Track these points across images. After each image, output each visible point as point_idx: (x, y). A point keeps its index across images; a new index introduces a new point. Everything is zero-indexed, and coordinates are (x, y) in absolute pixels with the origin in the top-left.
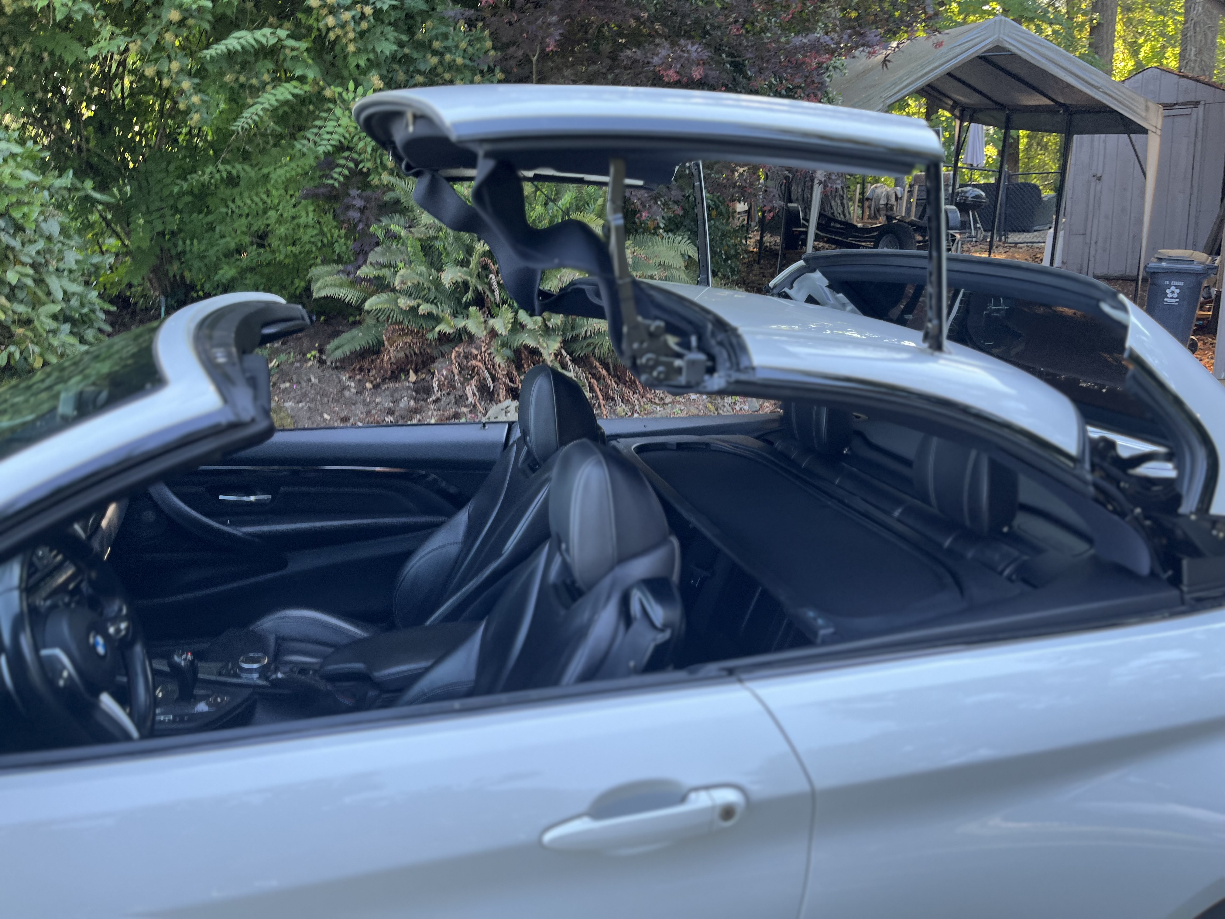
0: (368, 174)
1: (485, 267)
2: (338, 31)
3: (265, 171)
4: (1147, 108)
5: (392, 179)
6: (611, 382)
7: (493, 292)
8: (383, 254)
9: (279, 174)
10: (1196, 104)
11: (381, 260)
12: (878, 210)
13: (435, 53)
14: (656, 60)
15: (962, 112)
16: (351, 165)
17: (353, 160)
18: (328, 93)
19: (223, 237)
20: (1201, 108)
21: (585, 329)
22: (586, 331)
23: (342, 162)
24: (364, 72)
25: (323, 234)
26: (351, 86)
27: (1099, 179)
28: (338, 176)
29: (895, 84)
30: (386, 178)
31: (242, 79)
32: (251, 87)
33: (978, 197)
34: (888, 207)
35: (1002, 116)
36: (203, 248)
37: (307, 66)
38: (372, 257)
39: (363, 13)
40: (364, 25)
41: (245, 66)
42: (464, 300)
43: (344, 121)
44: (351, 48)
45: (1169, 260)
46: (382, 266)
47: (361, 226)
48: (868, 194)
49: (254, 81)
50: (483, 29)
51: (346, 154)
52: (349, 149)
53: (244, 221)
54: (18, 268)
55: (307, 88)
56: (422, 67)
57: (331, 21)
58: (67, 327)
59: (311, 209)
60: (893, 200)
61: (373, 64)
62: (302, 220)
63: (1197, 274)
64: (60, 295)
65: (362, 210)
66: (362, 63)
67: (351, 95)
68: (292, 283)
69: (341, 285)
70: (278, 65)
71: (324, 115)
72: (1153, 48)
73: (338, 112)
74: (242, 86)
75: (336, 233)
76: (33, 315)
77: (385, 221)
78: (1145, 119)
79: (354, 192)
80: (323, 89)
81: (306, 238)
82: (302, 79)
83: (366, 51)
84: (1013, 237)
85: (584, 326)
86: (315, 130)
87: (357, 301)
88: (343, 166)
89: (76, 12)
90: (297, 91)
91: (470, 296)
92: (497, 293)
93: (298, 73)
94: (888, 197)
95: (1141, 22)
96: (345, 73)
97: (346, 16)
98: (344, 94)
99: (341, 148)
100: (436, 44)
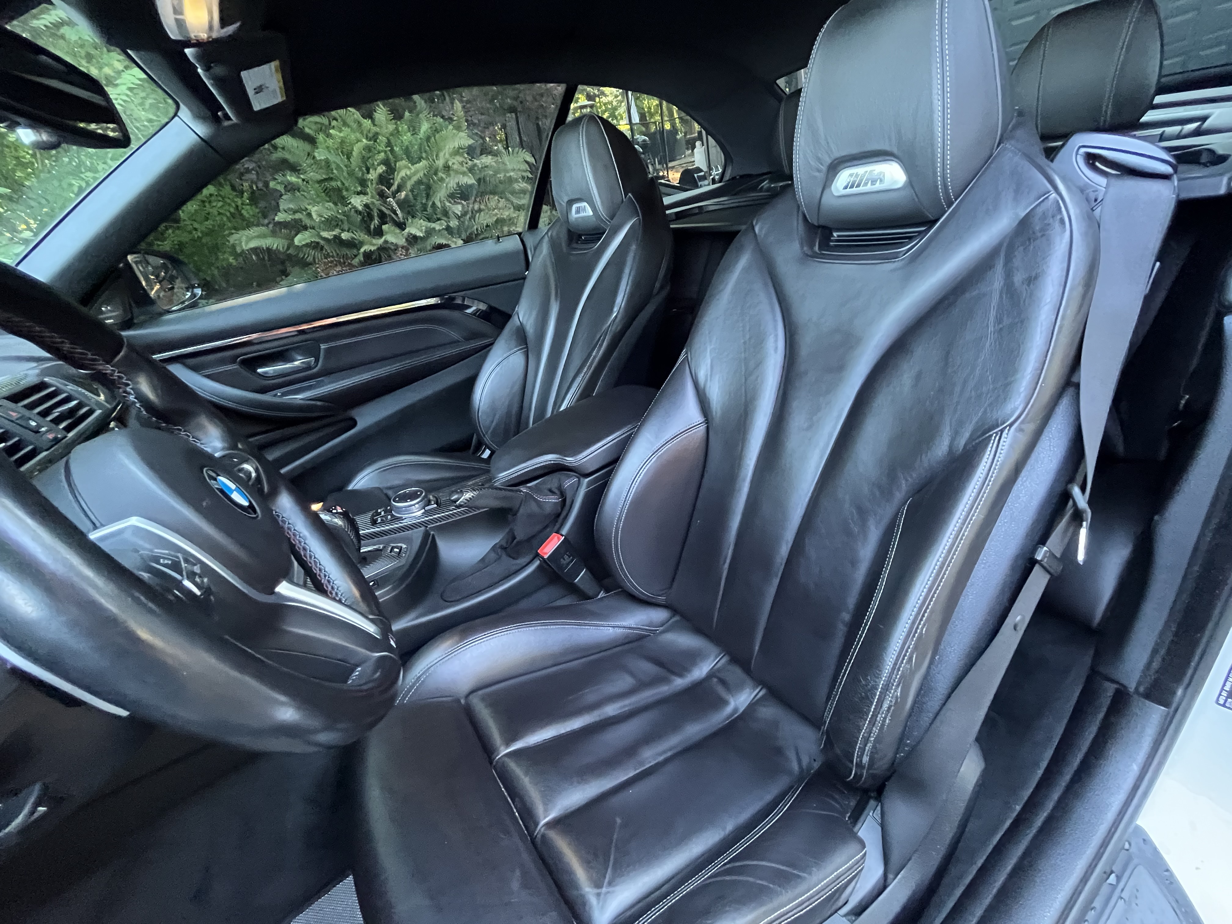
1: (381, 194)
7: (395, 212)
8: (291, 201)
11: (291, 207)
21: (475, 228)
22: (477, 229)
38: (282, 206)
42: (372, 227)
46: (295, 212)
68: (217, 259)
77: (280, 177)
85: (473, 226)
87: (283, 248)
91: (376, 222)
92: (399, 212)
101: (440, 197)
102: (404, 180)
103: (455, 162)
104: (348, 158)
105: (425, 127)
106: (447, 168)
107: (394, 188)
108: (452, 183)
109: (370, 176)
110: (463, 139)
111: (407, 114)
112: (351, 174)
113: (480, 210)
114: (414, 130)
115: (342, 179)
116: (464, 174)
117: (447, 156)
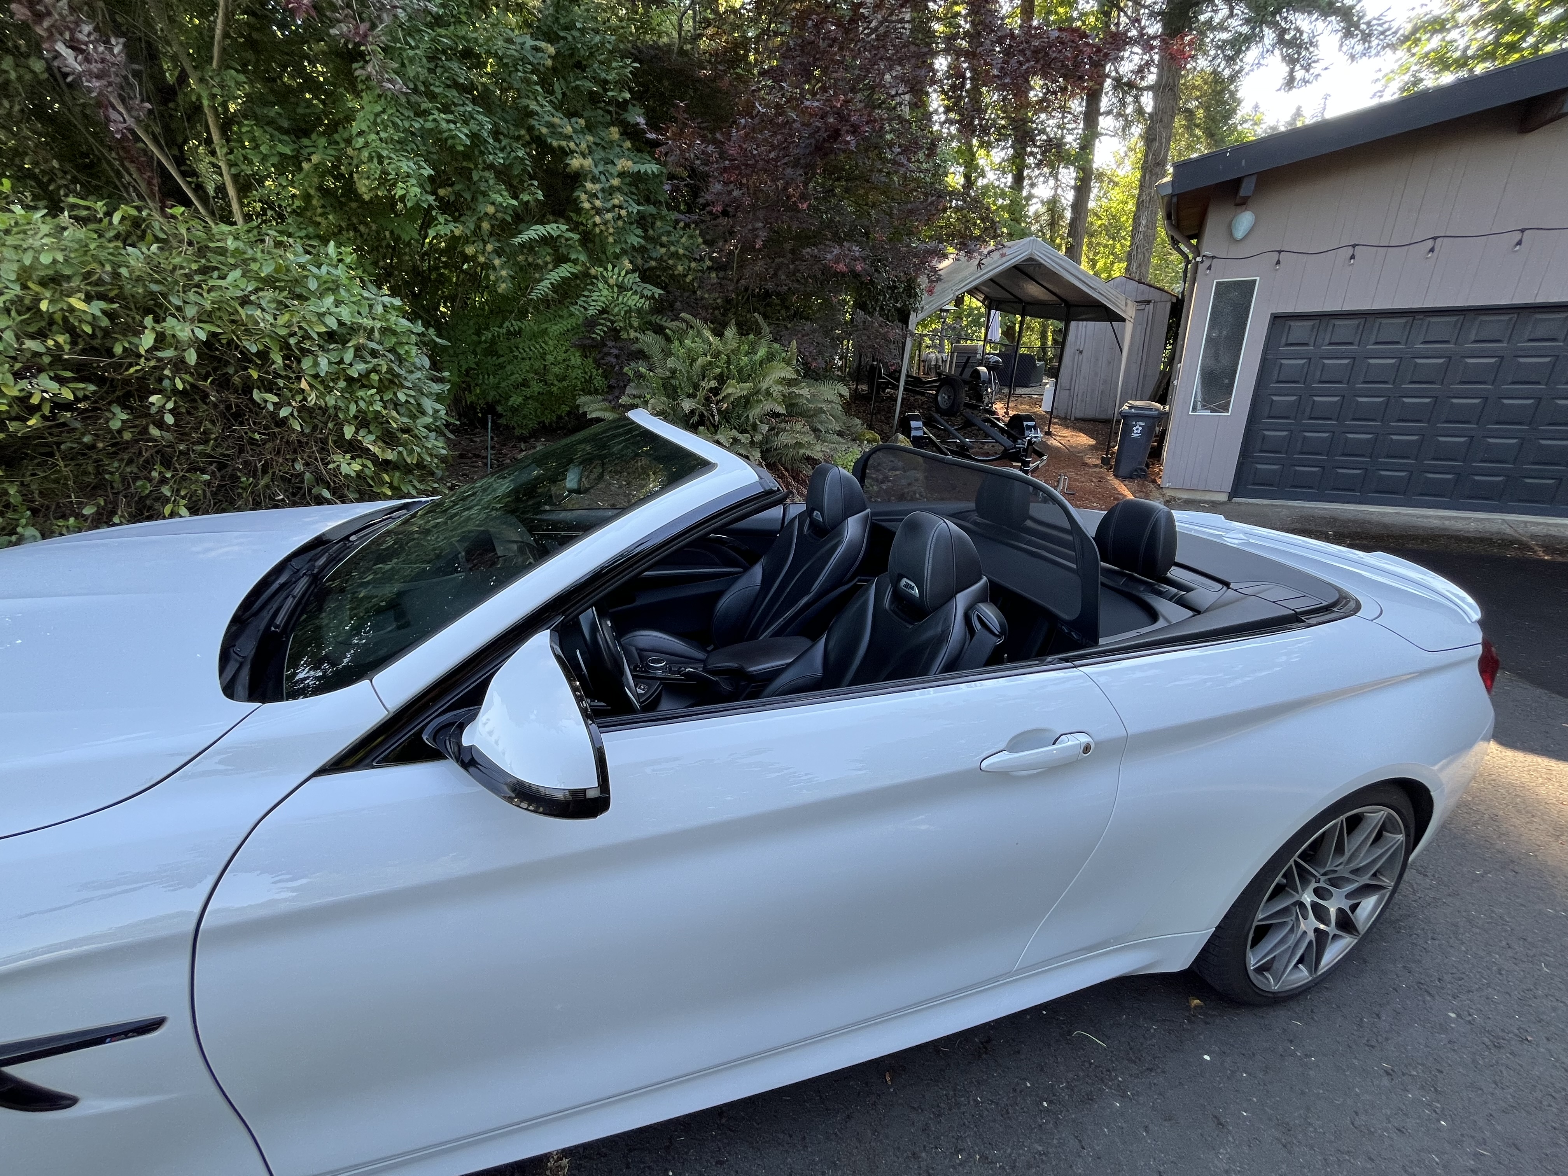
0: (619, 331)
1: (707, 399)
2: (603, 228)
3: (544, 326)
4: (1126, 304)
5: (638, 335)
6: (791, 480)
7: (713, 416)
8: (635, 388)
9: (555, 329)
10: (1149, 302)
11: (635, 393)
12: (930, 369)
13: (662, 245)
14: (829, 256)
15: (990, 303)
16: (609, 324)
17: (610, 320)
18: (593, 271)
19: (512, 374)
20: (1151, 305)
22: (777, 445)
23: (602, 321)
24: (617, 257)
25: (586, 373)
26: (610, 267)
27: (1081, 352)
28: (599, 331)
29: (962, 281)
30: (633, 334)
31: (530, 259)
32: (537, 265)
33: (997, 362)
34: (937, 367)
35: (1020, 307)
36: (497, 381)
37: (578, 252)
38: (628, 390)
39: (619, 214)
40: (620, 223)
41: (531, 249)
42: (691, 421)
43: (605, 292)
44: (611, 239)
45: (1136, 408)
46: (636, 397)
47: (617, 368)
48: (923, 357)
49: (540, 261)
50: (694, 230)
51: (605, 316)
52: (607, 313)
53: (527, 362)
54: (405, 390)
55: (579, 268)
56: (654, 255)
57: (597, 219)
58: (433, 434)
59: (577, 354)
60: (940, 363)
61: (624, 252)
62: (573, 362)
63: (1154, 417)
64: (430, 412)
65: (617, 357)
66: (618, 251)
67: (610, 274)
69: (606, 410)
70: (556, 249)
71: (590, 287)
72: (1105, 263)
73: (600, 285)
74: (529, 264)
75: (595, 372)
76: (412, 425)
77: (633, 365)
78: (1125, 312)
79: (610, 344)
80: (589, 268)
81: (574, 375)
82: (575, 262)
83: (620, 242)
84: (1019, 391)
85: (776, 441)
86: (584, 299)
88: (602, 325)
89: (423, 201)
90: (572, 270)
91: (696, 419)
92: (716, 417)
93: (573, 257)
94: (937, 360)
95: (1099, 244)
96: (603, 257)
97: (609, 216)
98: (605, 273)
99: (603, 311)
100: (664, 239)
101: (754, 413)
102: (729, 395)
103: (777, 390)
104: (691, 365)
105: (762, 352)
106: (768, 393)
107: (720, 397)
108: (769, 406)
109: (703, 384)
110: (789, 373)
111: (751, 336)
112: (689, 378)
113: (785, 430)
114: (752, 351)
115: (681, 381)
116: (779, 403)
117: (771, 382)
